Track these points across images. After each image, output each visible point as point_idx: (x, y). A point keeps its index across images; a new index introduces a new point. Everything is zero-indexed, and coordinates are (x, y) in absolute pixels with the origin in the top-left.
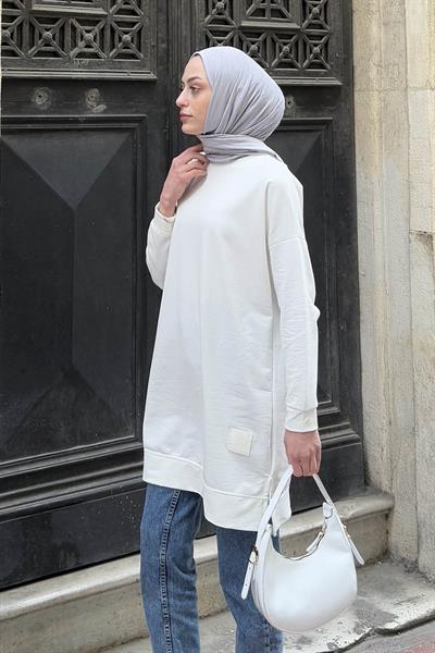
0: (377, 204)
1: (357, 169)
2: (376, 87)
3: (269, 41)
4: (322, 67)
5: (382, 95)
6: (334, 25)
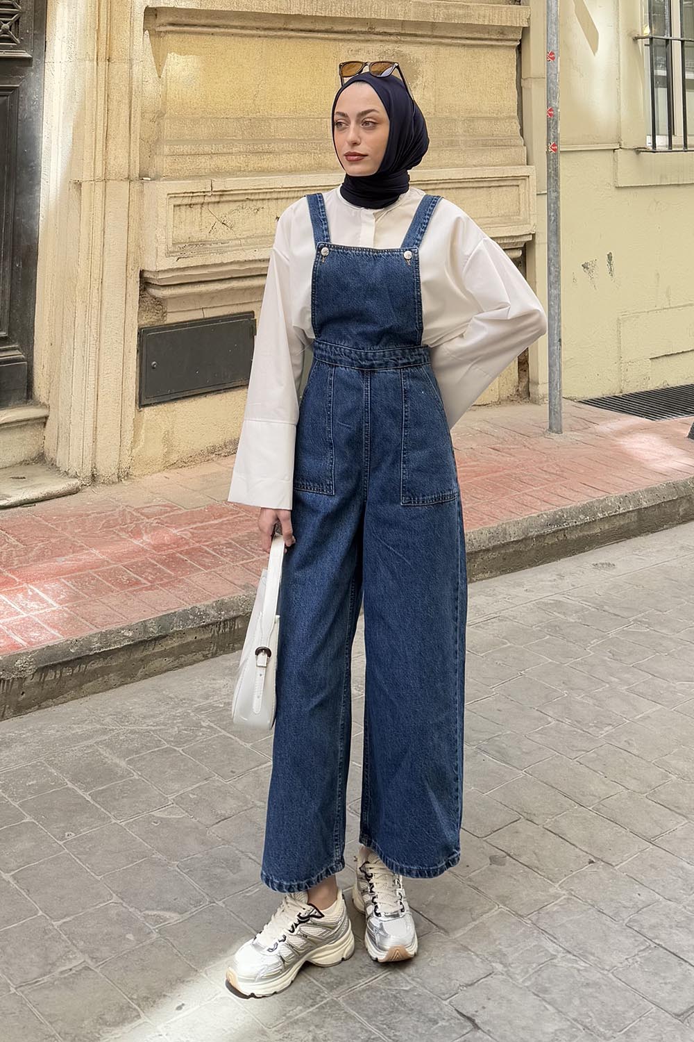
4: (11, 41)
6: (26, 6)
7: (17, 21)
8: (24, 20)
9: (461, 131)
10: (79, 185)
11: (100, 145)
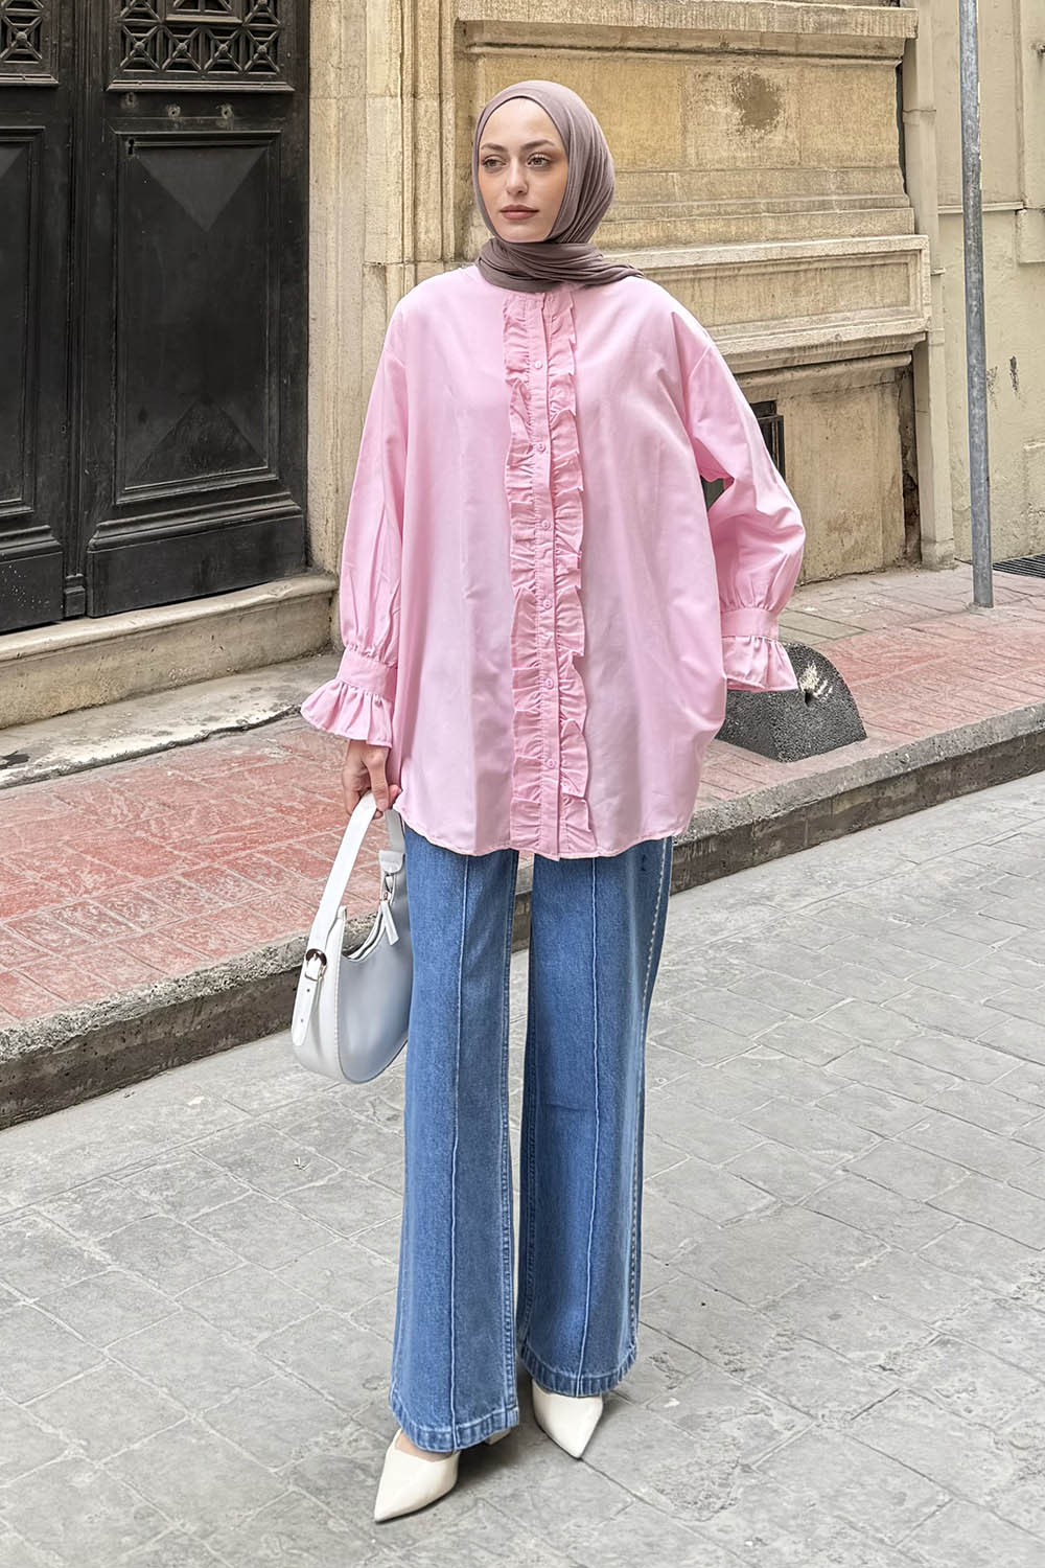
0: (332, 234)
1: (311, 194)
2: (334, 93)
3: (201, 40)
4: (269, 68)
5: (341, 103)
6: (285, 18)
7: (275, 42)
8: (284, 40)
9: (833, 188)
10: (381, 269)
11: (408, 215)
